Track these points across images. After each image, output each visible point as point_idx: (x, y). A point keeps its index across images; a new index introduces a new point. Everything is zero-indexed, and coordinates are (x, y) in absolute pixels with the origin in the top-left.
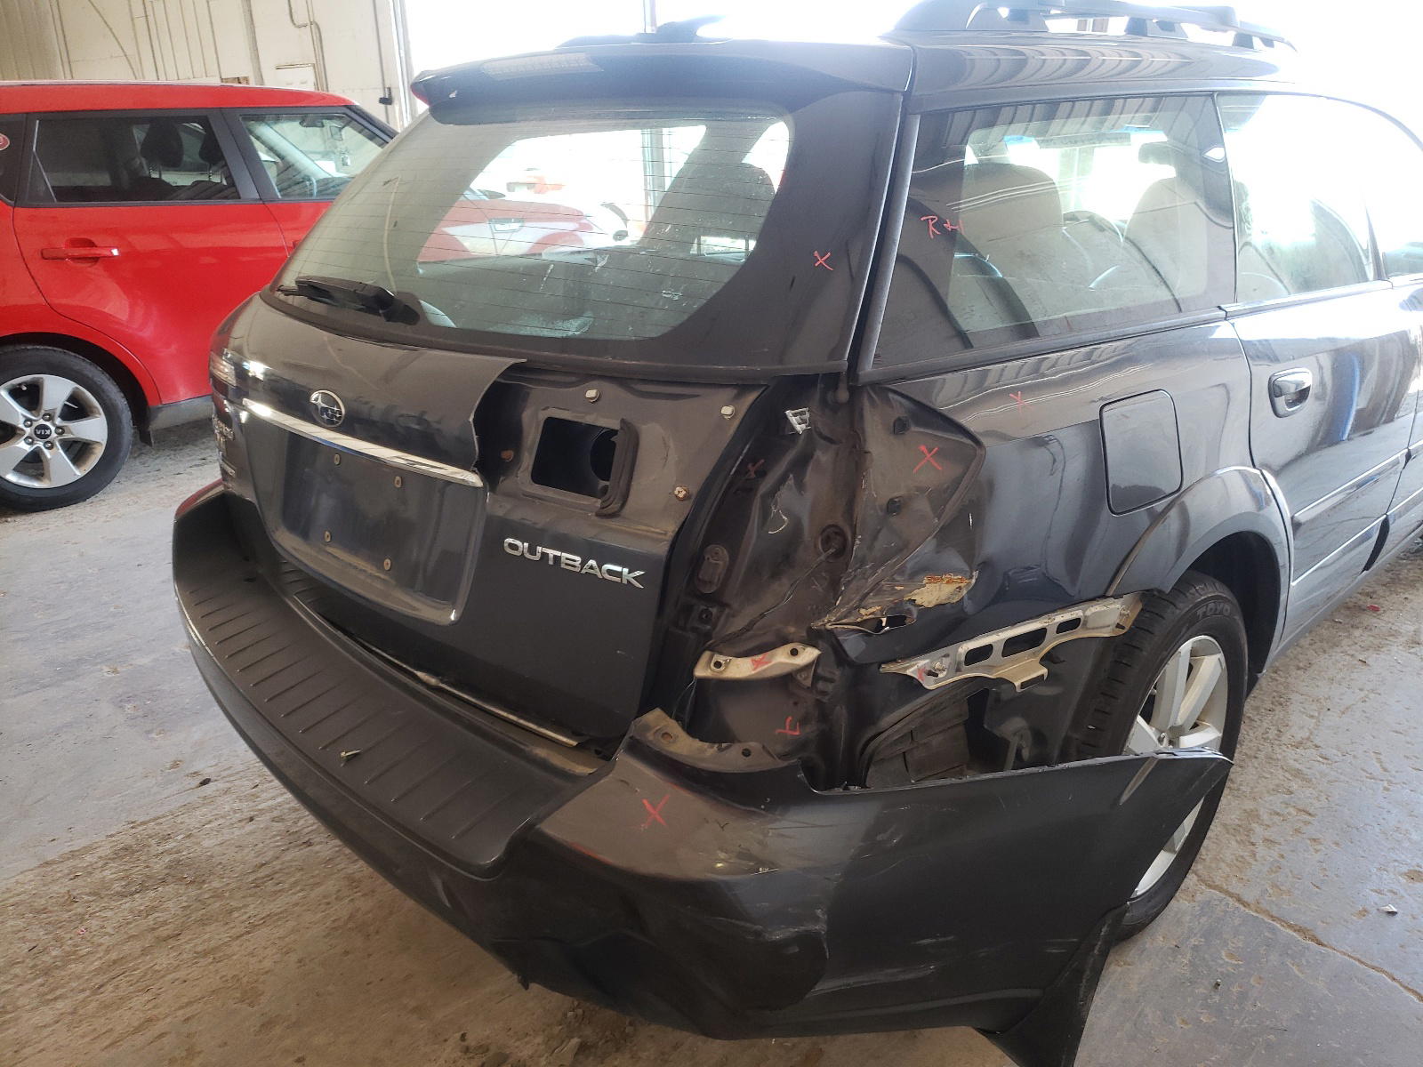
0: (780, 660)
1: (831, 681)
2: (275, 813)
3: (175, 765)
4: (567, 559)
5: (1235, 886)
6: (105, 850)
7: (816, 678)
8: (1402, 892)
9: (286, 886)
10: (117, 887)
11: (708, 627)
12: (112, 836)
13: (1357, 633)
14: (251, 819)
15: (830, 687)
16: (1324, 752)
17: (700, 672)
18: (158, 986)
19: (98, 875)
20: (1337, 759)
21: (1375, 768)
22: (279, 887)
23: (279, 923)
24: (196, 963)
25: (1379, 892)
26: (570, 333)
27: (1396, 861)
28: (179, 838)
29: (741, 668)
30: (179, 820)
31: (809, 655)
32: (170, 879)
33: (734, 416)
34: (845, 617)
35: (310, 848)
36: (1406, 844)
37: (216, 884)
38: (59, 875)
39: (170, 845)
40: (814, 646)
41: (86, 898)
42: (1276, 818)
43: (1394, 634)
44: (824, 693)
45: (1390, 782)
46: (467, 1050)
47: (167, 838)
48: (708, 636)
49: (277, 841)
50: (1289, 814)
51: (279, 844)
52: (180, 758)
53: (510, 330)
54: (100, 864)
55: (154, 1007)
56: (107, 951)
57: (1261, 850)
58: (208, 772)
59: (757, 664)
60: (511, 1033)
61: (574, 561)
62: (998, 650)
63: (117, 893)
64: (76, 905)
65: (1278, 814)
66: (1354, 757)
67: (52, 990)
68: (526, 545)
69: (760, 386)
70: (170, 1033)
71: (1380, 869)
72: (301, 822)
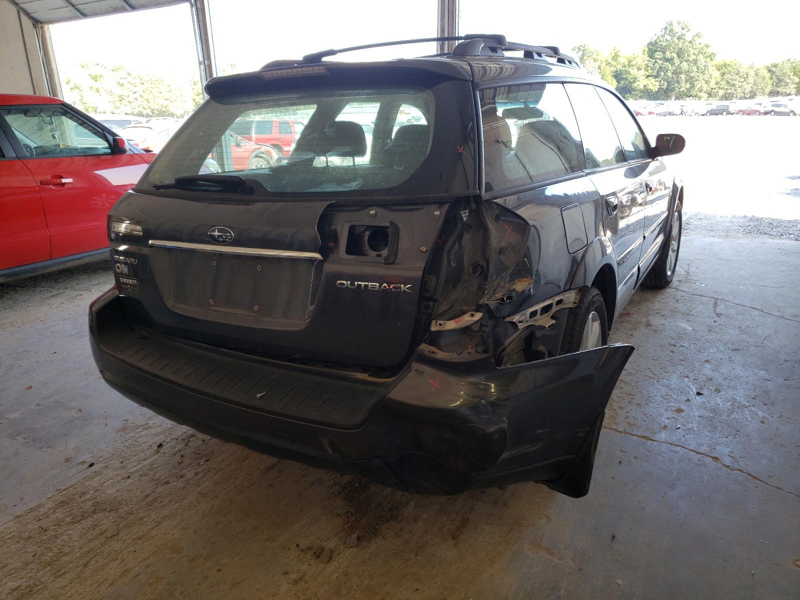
0: (467, 320)
1: (487, 326)
2: (141, 473)
3: (67, 460)
4: (372, 285)
5: (614, 427)
6: (50, 504)
7: (481, 325)
8: (676, 417)
9: (166, 503)
10: (68, 520)
11: (430, 311)
12: (50, 498)
13: (625, 324)
14: (129, 477)
15: (487, 329)
16: (629, 371)
17: (434, 328)
18: (121, 556)
19: (53, 517)
20: (635, 373)
21: (651, 375)
22: (163, 504)
23: (173, 518)
24: (136, 543)
25: (668, 419)
26: (353, 188)
27: (670, 406)
28: (92, 492)
29: (451, 325)
30: (86, 484)
31: (478, 316)
32: (97, 511)
33: (440, 215)
34: (490, 298)
35: (168, 485)
36: (672, 400)
37: (126, 508)
38: (29, 521)
39: (88, 496)
40: (480, 312)
41: (52, 527)
42: (620, 399)
43: (640, 323)
44: (485, 332)
45: (658, 379)
46: (303, 550)
47: (84, 493)
48: (431, 315)
49: (149, 485)
50: (625, 396)
51: (150, 485)
52: (69, 457)
53: (318, 190)
54: (51, 511)
55: (125, 565)
56: (81, 548)
57: (619, 411)
58: (90, 461)
59: (457, 322)
60: (320, 539)
61: (376, 285)
62: (539, 312)
63: (70, 522)
64: (48, 532)
65: (620, 397)
66: (642, 372)
67: (58, 571)
68: (349, 282)
69: (448, 202)
70: (141, 573)
71: (665, 411)
72: (158, 474)
